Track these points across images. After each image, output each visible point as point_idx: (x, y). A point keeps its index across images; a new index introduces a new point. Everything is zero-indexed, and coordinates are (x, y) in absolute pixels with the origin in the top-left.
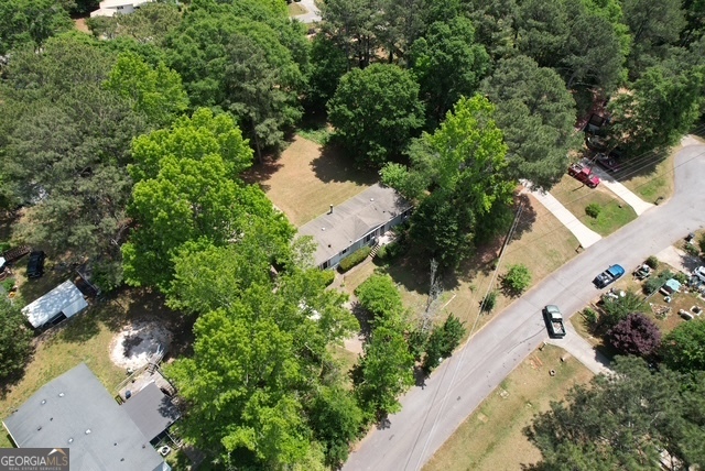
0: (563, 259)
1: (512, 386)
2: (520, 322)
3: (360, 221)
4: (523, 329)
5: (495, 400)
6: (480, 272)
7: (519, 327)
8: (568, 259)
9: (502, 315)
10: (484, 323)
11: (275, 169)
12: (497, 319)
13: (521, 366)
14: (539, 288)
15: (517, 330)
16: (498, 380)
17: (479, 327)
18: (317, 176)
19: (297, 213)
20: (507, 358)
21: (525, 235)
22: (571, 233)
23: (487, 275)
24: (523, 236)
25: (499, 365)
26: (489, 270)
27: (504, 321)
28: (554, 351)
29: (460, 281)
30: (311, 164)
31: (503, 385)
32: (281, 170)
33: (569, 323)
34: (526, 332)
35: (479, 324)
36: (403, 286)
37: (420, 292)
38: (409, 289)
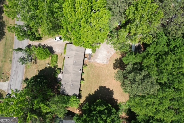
1: (9, 62)
2: (17, 82)
5: (11, 56)
7: (16, 80)
10: (25, 75)
13: (10, 69)
15: (16, 79)
16: (12, 61)
17: (25, 72)
18: (105, 87)
20: (14, 69)
25: (15, 66)
30: (112, 91)
33: (6, 91)
34: (14, 80)
35: (26, 73)
36: (48, 67)
37: (43, 69)
38: (46, 68)
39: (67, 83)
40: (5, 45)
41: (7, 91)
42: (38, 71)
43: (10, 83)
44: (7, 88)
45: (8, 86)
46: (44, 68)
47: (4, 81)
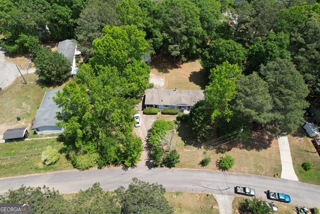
0: (263, 173)
1: (180, 197)
2: (212, 180)
3: (181, 99)
4: (209, 183)
5: (169, 195)
6: (215, 150)
7: (209, 181)
8: (266, 175)
9: (206, 172)
10: (196, 168)
11: (177, 67)
12: (203, 171)
13: (193, 194)
14: (235, 175)
15: (206, 181)
16: (178, 190)
17: (192, 168)
18: (189, 78)
19: (169, 85)
20: (190, 186)
21: (254, 151)
22: (281, 166)
23: (217, 153)
24: (251, 151)
25: (184, 186)
26: (220, 152)
27: (205, 174)
28: (213, 201)
29: (202, 147)
30: (192, 72)
31: (177, 194)
32: (179, 69)
33: (233, 198)
34: (209, 185)
35: (193, 167)
36: (178, 133)
37: (182, 140)
38: (179, 135)
39: (193, 100)
41: (232, 196)
42: (186, 146)
43: (216, 191)
44: (227, 197)
45: (222, 194)
46: (180, 138)
47: (216, 203)
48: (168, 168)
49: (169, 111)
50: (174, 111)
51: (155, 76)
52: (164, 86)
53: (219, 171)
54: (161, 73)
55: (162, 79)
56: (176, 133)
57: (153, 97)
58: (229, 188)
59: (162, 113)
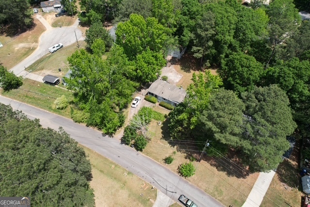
0: (219, 198)
1: (130, 177)
2: (165, 178)
4: (161, 179)
5: (122, 170)
6: (185, 154)
7: (162, 177)
8: (221, 201)
9: (166, 169)
10: (158, 161)
12: (163, 167)
13: (141, 180)
14: (191, 185)
15: (159, 176)
16: (131, 171)
17: (155, 160)
20: (143, 173)
21: (223, 174)
22: (243, 202)
23: (186, 158)
24: (221, 172)
25: (138, 170)
26: (189, 158)
27: (163, 170)
28: (153, 195)
29: (176, 147)
31: (129, 173)
33: (174, 202)
34: (160, 181)
35: (157, 159)
36: (162, 125)
37: (162, 133)
38: (162, 128)
40: (102, 171)
41: (173, 201)
42: (162, 140)
43: (162, 188)
44: (168, 198)
45: (166, 194)
46: (161, 131)
47: (155, 198)
48: (136, 150)
49: (165, 104)
50: (169, 106)
51: (176, 71)
52: (177, 83)
53: (177, 174)
54: (183, 71)
55: (180, 76)
56: (161, 125)
57: (157, 87)
58: (176, 193)
59: (160, 105)
